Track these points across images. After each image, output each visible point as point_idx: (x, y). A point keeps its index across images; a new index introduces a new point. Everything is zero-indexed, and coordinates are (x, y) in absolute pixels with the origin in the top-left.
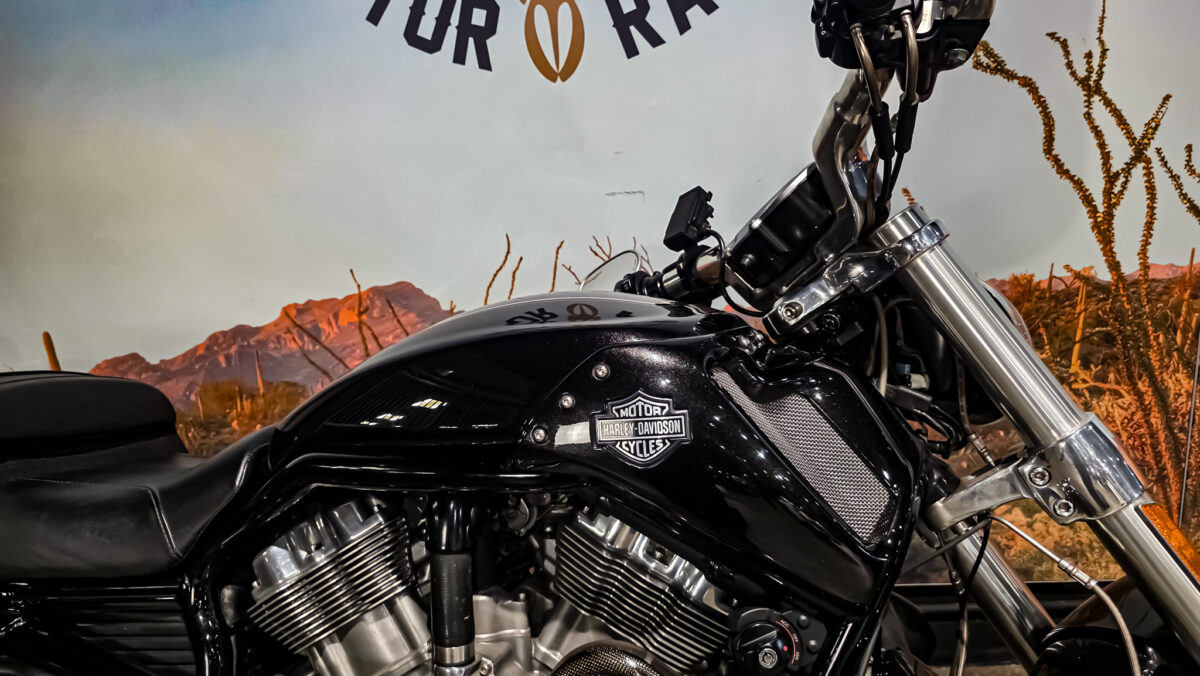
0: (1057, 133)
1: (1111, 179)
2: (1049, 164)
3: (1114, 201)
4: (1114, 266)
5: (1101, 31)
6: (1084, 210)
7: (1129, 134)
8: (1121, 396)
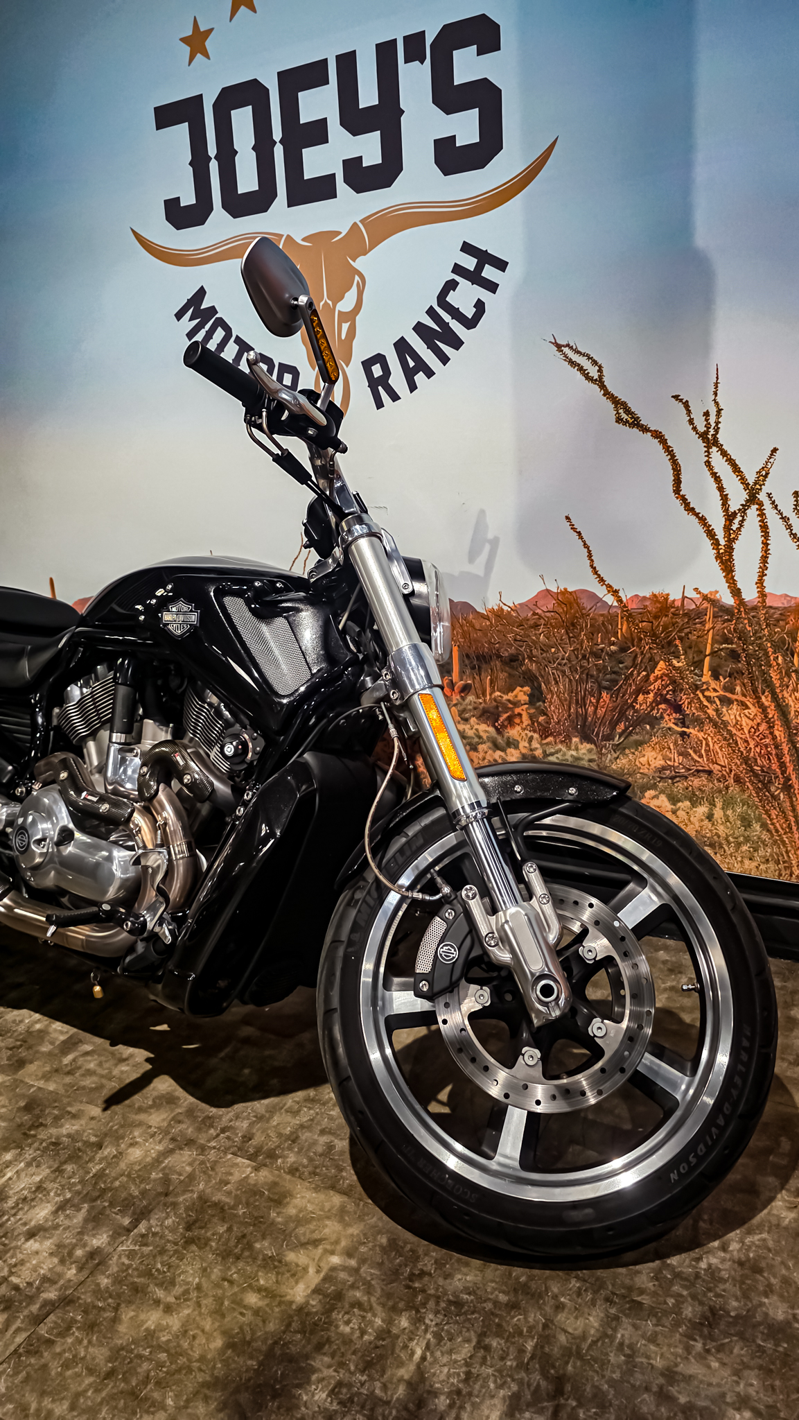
0: (683, 477)
1: (730, 517)
2: (678, 502)
3: (732, 536)
4: (736, 592)
5: (716, 394)
6: (708, 543)
7: (743, 480)
8: (747, 707)
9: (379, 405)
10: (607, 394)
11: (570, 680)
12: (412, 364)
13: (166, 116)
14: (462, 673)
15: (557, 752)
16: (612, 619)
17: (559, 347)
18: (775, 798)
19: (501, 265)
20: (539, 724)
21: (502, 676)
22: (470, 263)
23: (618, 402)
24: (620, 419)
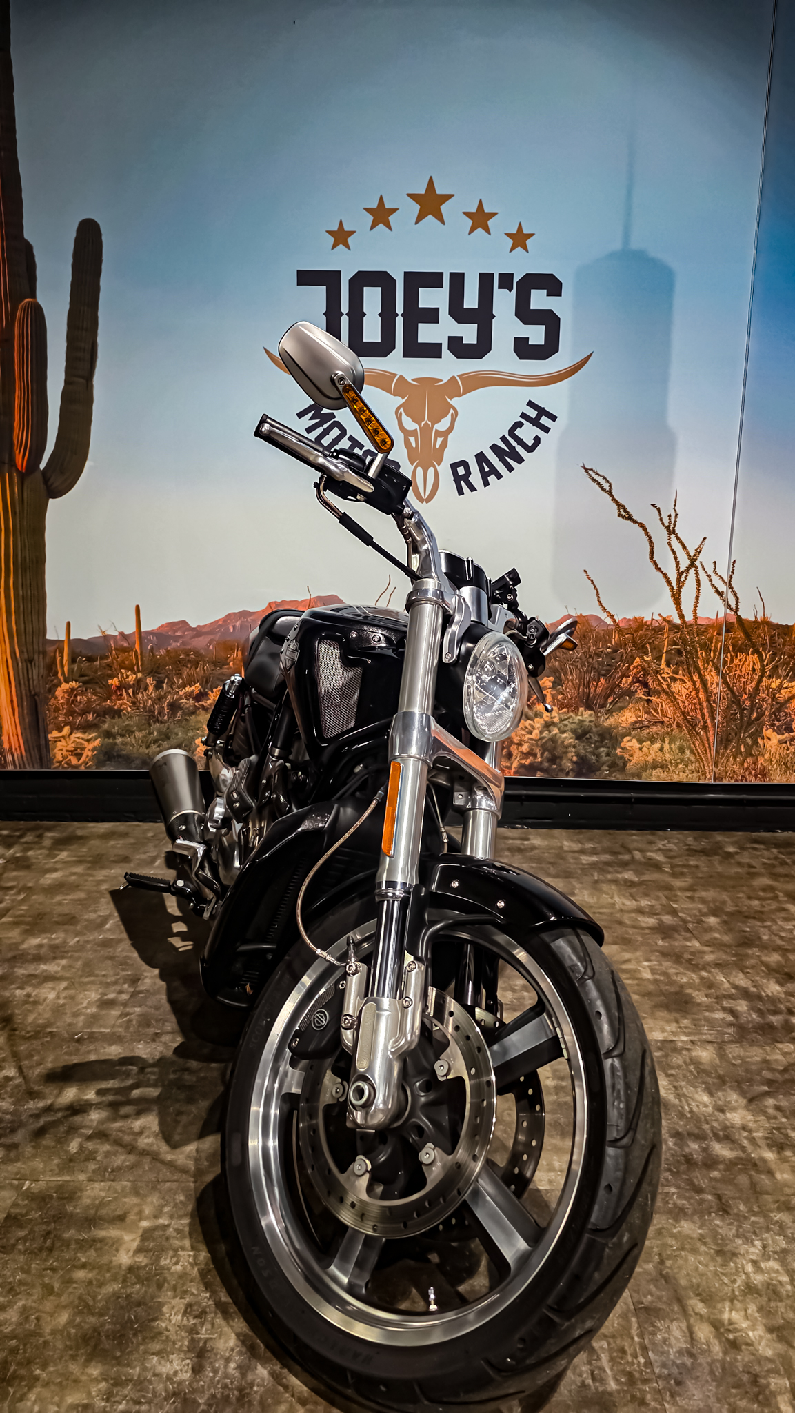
0: (655, 550)
1: (680, 574)
2: (652, 564)
3: (681, 585)
4: (682, 616)
5: (675, 505)
6: (667, 588)
7: (688, 553)
8: (685, 682)
10: (613, 499)
11: (580, 672)
12: (487, 469)
13: (306, 278)
15: (568, 718)
16: (609, 633)
17: (586, 470)
18: (698, 734)
19: (553, 418)
20: (558, 700)
22: (533, 413)
23: (619, 505)
24: (620, 515)
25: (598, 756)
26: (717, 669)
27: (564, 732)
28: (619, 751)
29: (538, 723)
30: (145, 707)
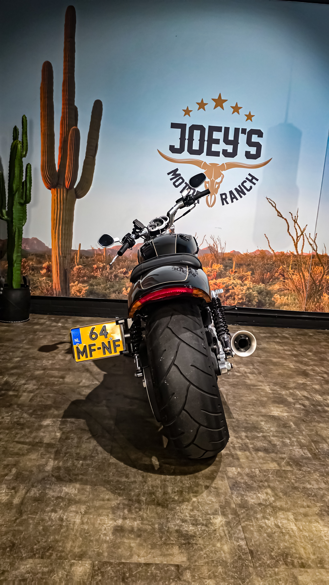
0: (290, 229)
1: (298, 237)
2: (288, 233)
3: (298, 241)
4: (297, 252)
5: (297, 213)
6: (293, 242)
7: (301, 230)
8: (297, 275)
9: (223, 204)
10: (276, 210)
11: (261, 270)
12: (233, 196)
13: (174, 126)
14: (235, 268)
15: (256, 286)
16: (272, 257)
17: (267, 199)
18: (301, 294)
19: (257, 180)
20: (252, 280)
21: (245, 269)
22: (250, 178)
23: (278, 212)
24: (278, 215)
25: (265, 300)
26: (308, 271)
27: (254, 291)
28: (273, 299)
29: (245, 288)
30: (105, 276)
